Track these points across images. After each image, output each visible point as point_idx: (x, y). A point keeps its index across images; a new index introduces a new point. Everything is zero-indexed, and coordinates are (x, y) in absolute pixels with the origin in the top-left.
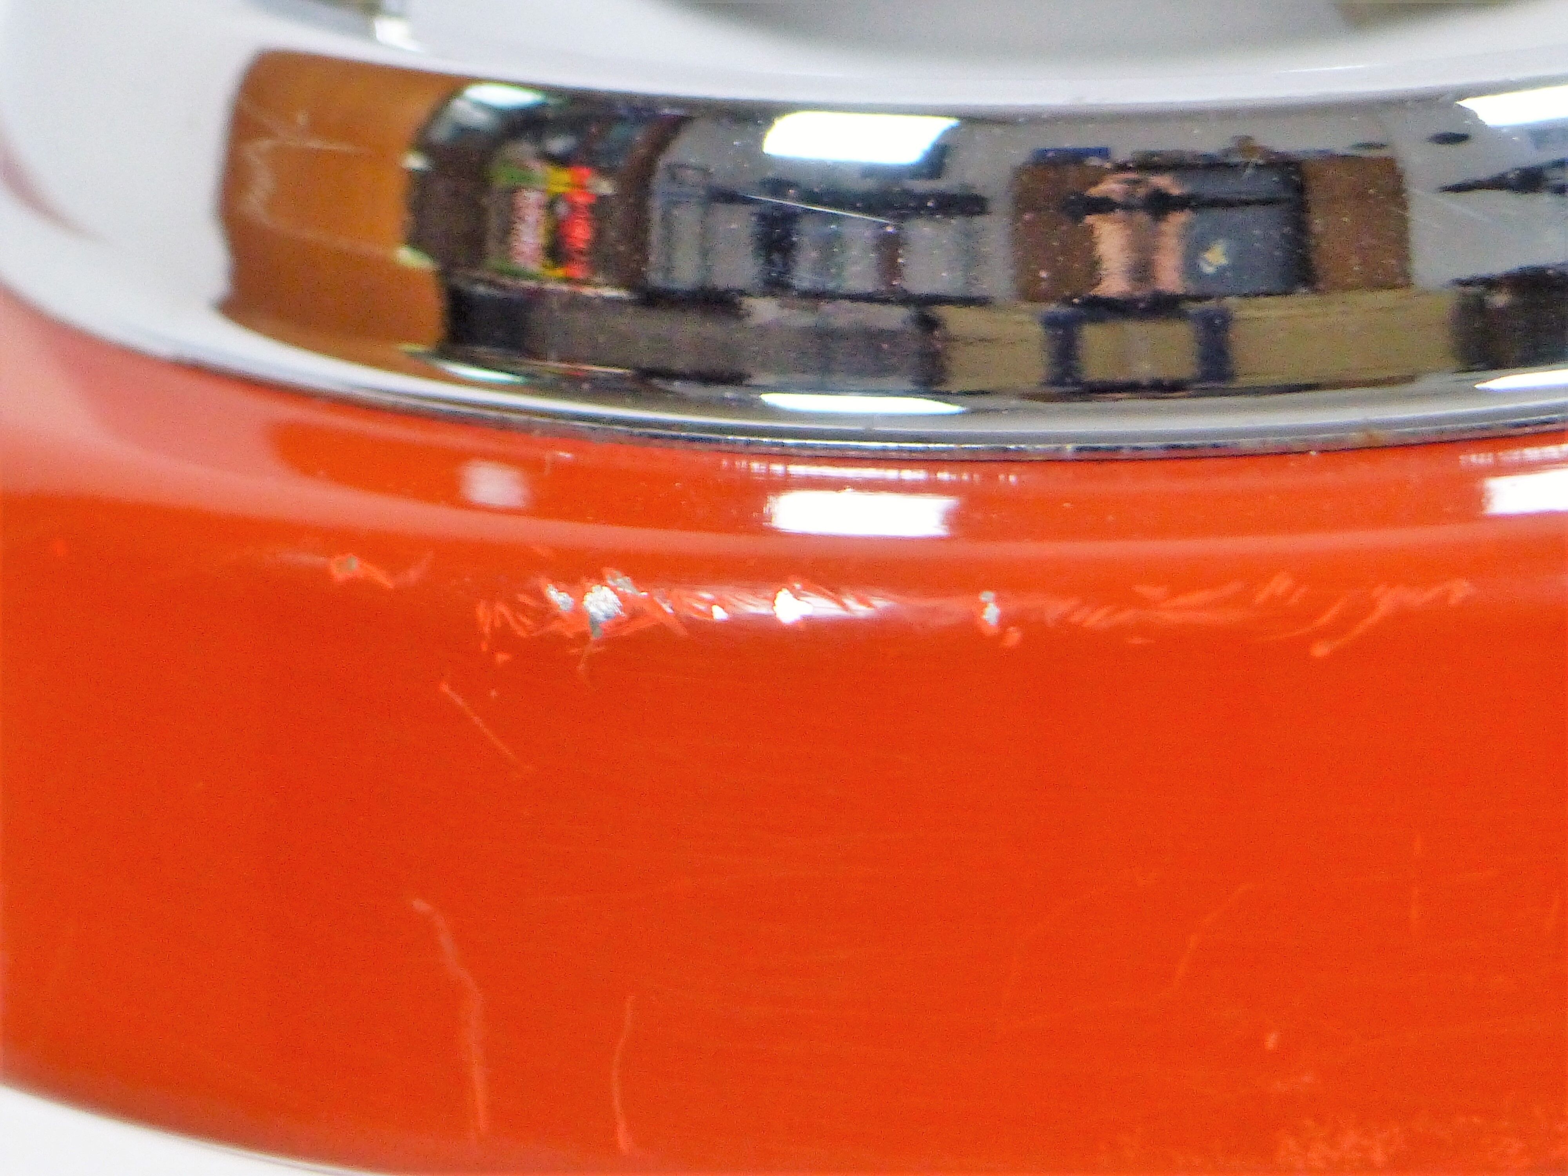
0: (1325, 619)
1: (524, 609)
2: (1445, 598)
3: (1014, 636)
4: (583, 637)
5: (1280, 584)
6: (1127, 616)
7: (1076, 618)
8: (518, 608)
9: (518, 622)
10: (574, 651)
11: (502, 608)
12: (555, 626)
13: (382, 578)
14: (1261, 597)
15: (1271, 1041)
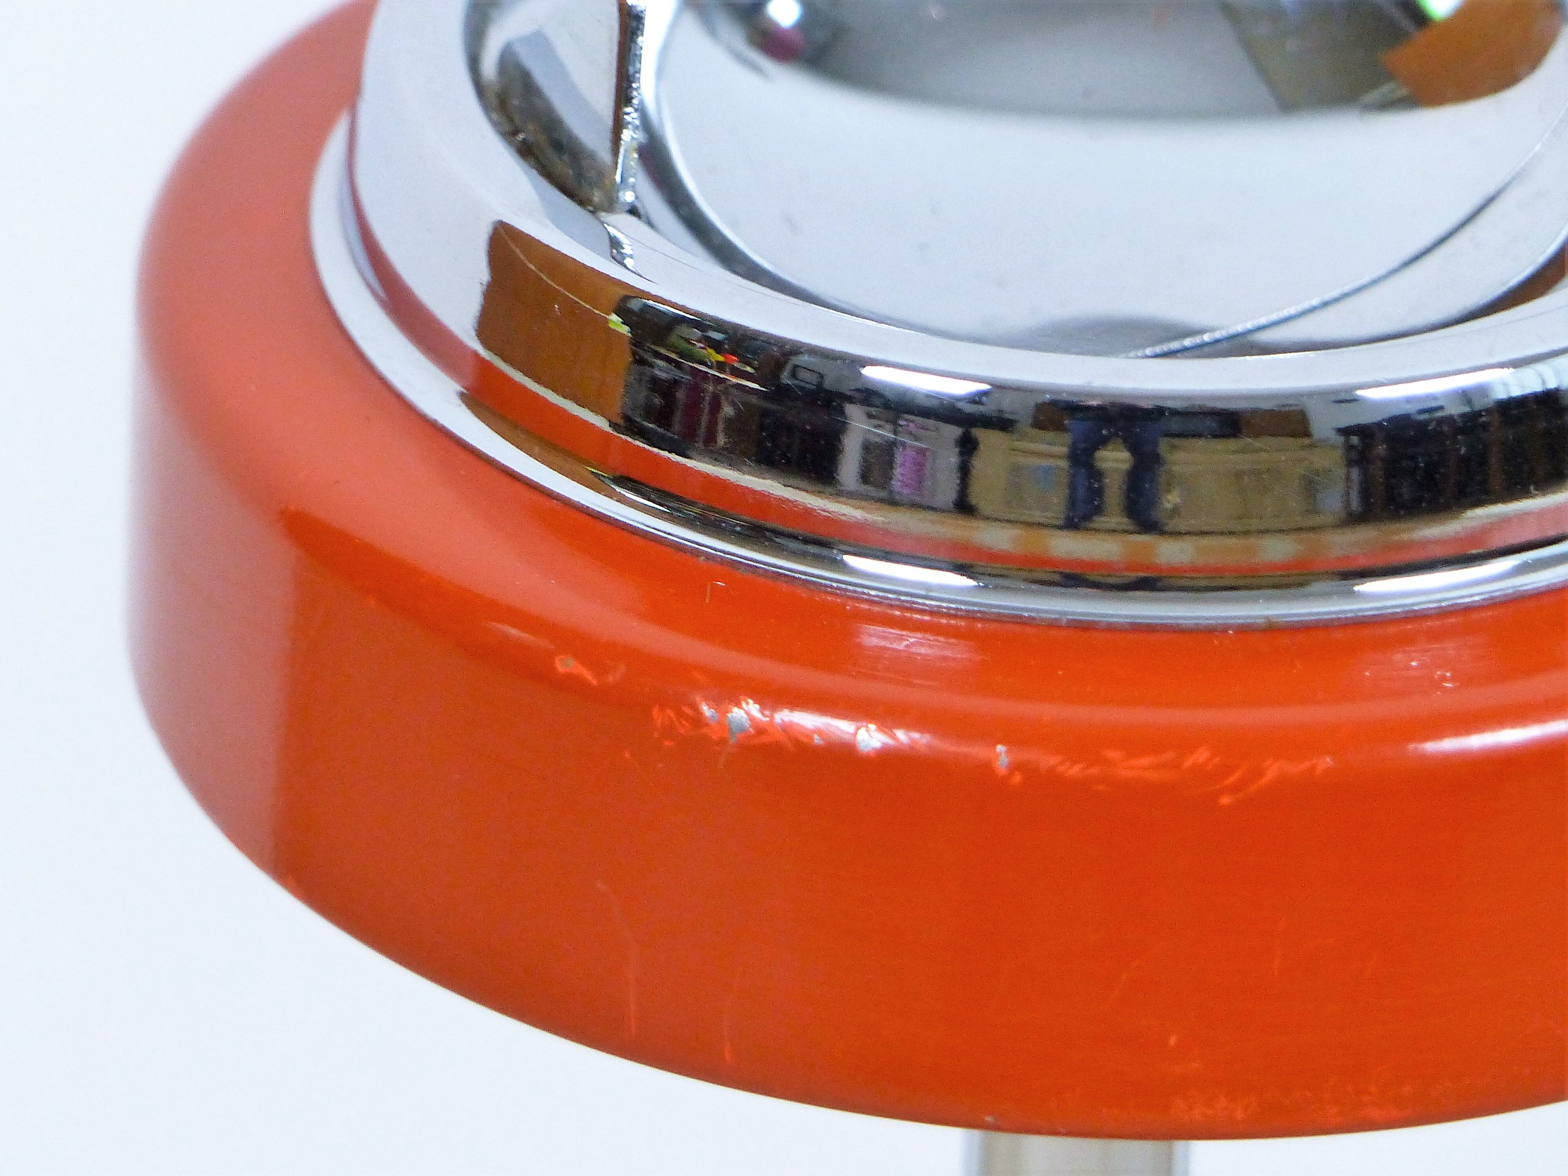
0: (1231, 780)
1: (687, 717)
2: (1313, 768)
3: (1017, 778)
4: (723, 741)
5: (1201, 756)
6: (1095, 771)
7: (1061, 769)
8: (680, 714)
9: (681, 724)
10: (718, 748)
11: (670, 712)
12: (705, 730)
13: (588, 675)
14: (1188, 764)
15: (1173, 1041)
